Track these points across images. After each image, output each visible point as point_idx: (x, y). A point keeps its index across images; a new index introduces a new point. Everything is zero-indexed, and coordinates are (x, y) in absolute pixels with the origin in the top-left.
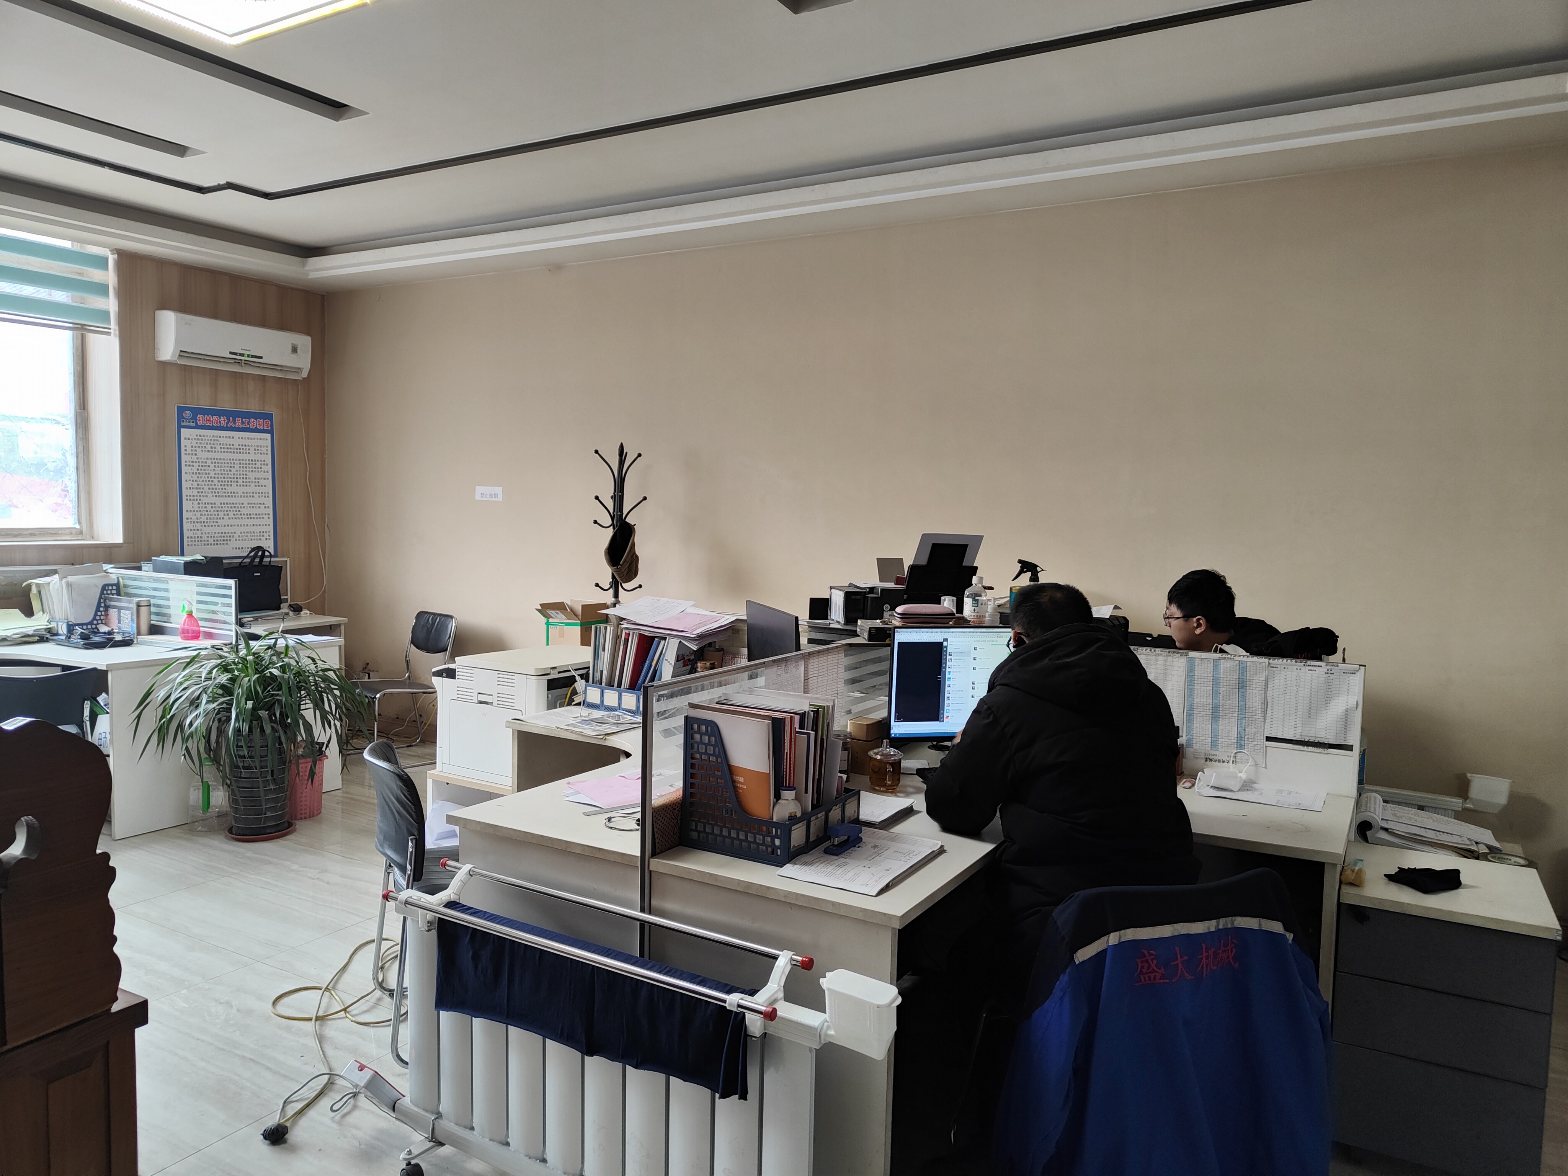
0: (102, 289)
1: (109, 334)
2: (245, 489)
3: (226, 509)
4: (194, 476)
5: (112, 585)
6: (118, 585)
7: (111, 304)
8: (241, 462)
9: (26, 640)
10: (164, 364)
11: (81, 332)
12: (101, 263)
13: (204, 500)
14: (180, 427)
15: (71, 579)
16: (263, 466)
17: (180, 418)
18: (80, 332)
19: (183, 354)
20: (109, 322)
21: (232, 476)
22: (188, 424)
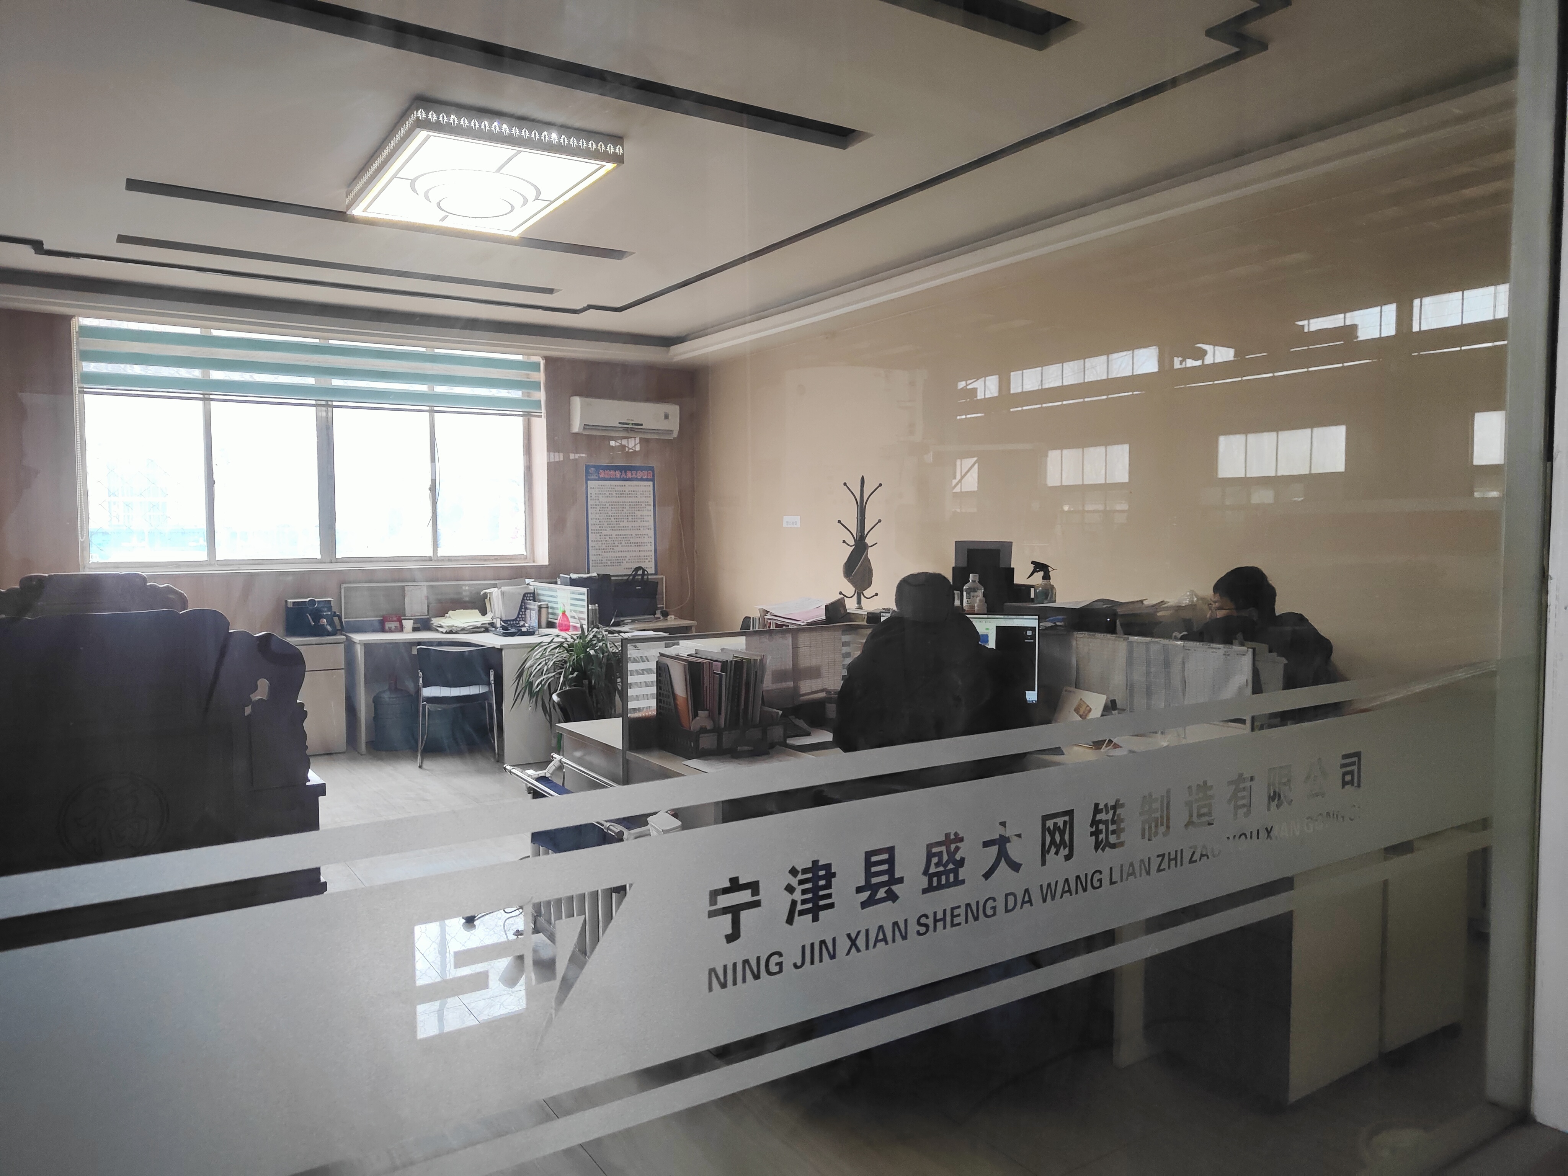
0: (536, 386)
1: (541, 416)
2: (634, 524)
3: (620, 539)
4: (598, 515)
5: (530, 593)
6: (534, 593)
7: (541, 395)
8: (631, 504)
9: (475, 630)
10: (576, 434)
11: (528, 416)
12: (535, 367)
13: (605, 533)
14: (587, 480)
15: (504, 589)
16: (647, 506)
17: (587, 473)
18: (527, 418)
19: (586, 427)
20: (540, 408)
21: (624, 515)
22: (593, 477)
